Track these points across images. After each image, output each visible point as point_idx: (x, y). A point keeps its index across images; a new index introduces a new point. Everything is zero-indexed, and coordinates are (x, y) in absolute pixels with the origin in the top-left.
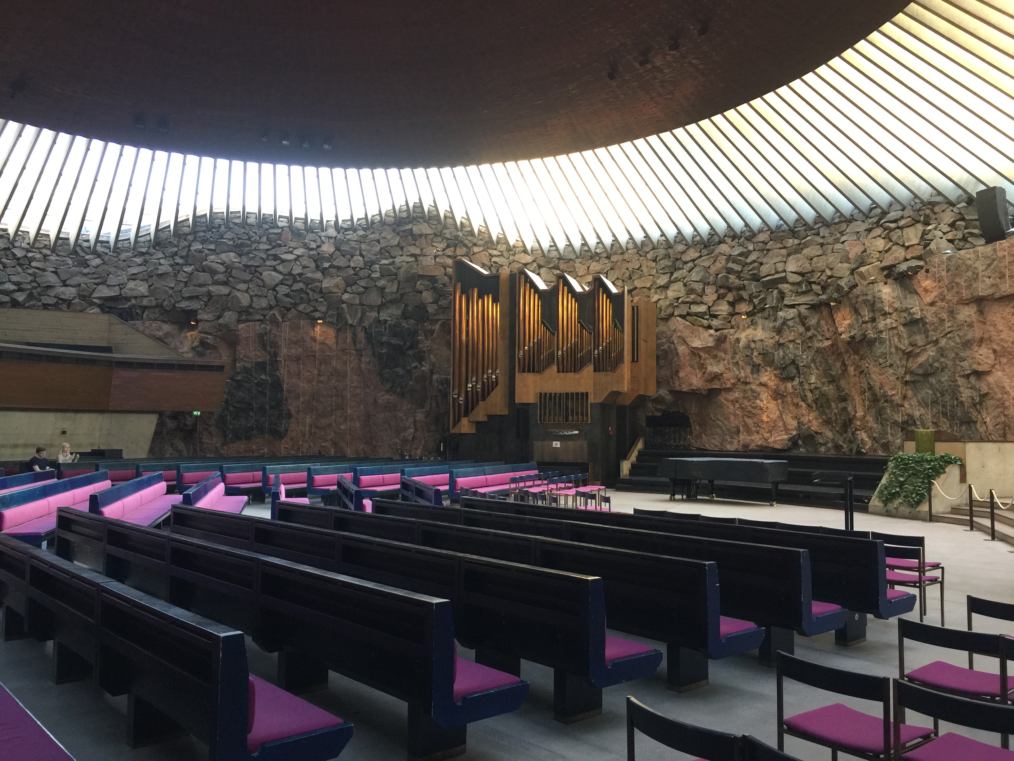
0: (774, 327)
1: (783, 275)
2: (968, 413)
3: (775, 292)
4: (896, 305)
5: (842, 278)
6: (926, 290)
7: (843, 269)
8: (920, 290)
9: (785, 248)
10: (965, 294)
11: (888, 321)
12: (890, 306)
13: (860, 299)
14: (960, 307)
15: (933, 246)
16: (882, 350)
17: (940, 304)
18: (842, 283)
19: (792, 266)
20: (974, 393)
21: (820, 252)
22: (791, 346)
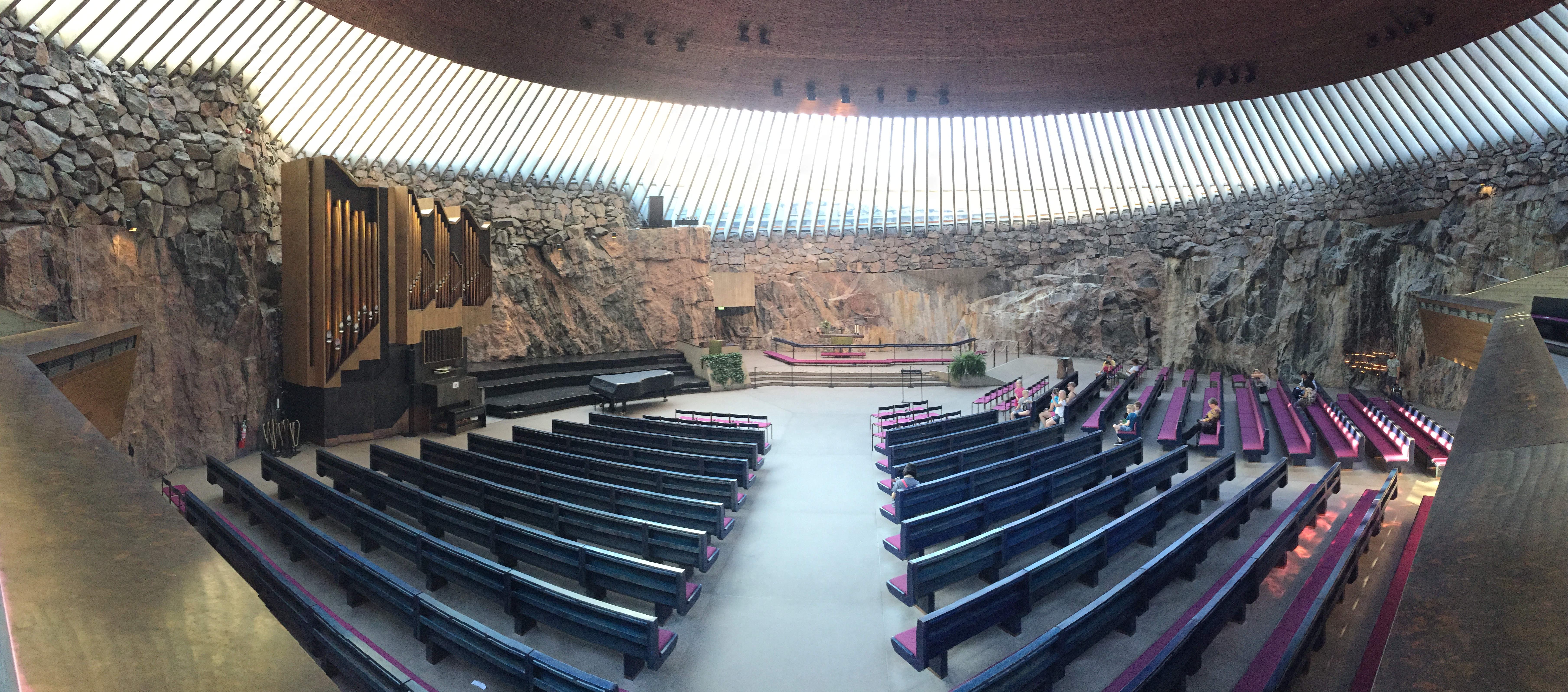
0: (505, 261)
1: (509, 219)
2: (641, 324)
3: (505, 232)
4: (596, 256)
5: (558, 231)
6: (612, 249)
7: (557, 224)
8: (605, 247)
9: (507, 197)
10: (641, 255)
11: (591, 265)
12: (592, 255)
13: (574, 248)
14: (636, 262)
15: (617, 221)
16: (588, 284)
17: (624, 259)
18: (562, 234)
19: (515, 213)
20: (645, 313)
21: (533, 206)
22: (521, 277)
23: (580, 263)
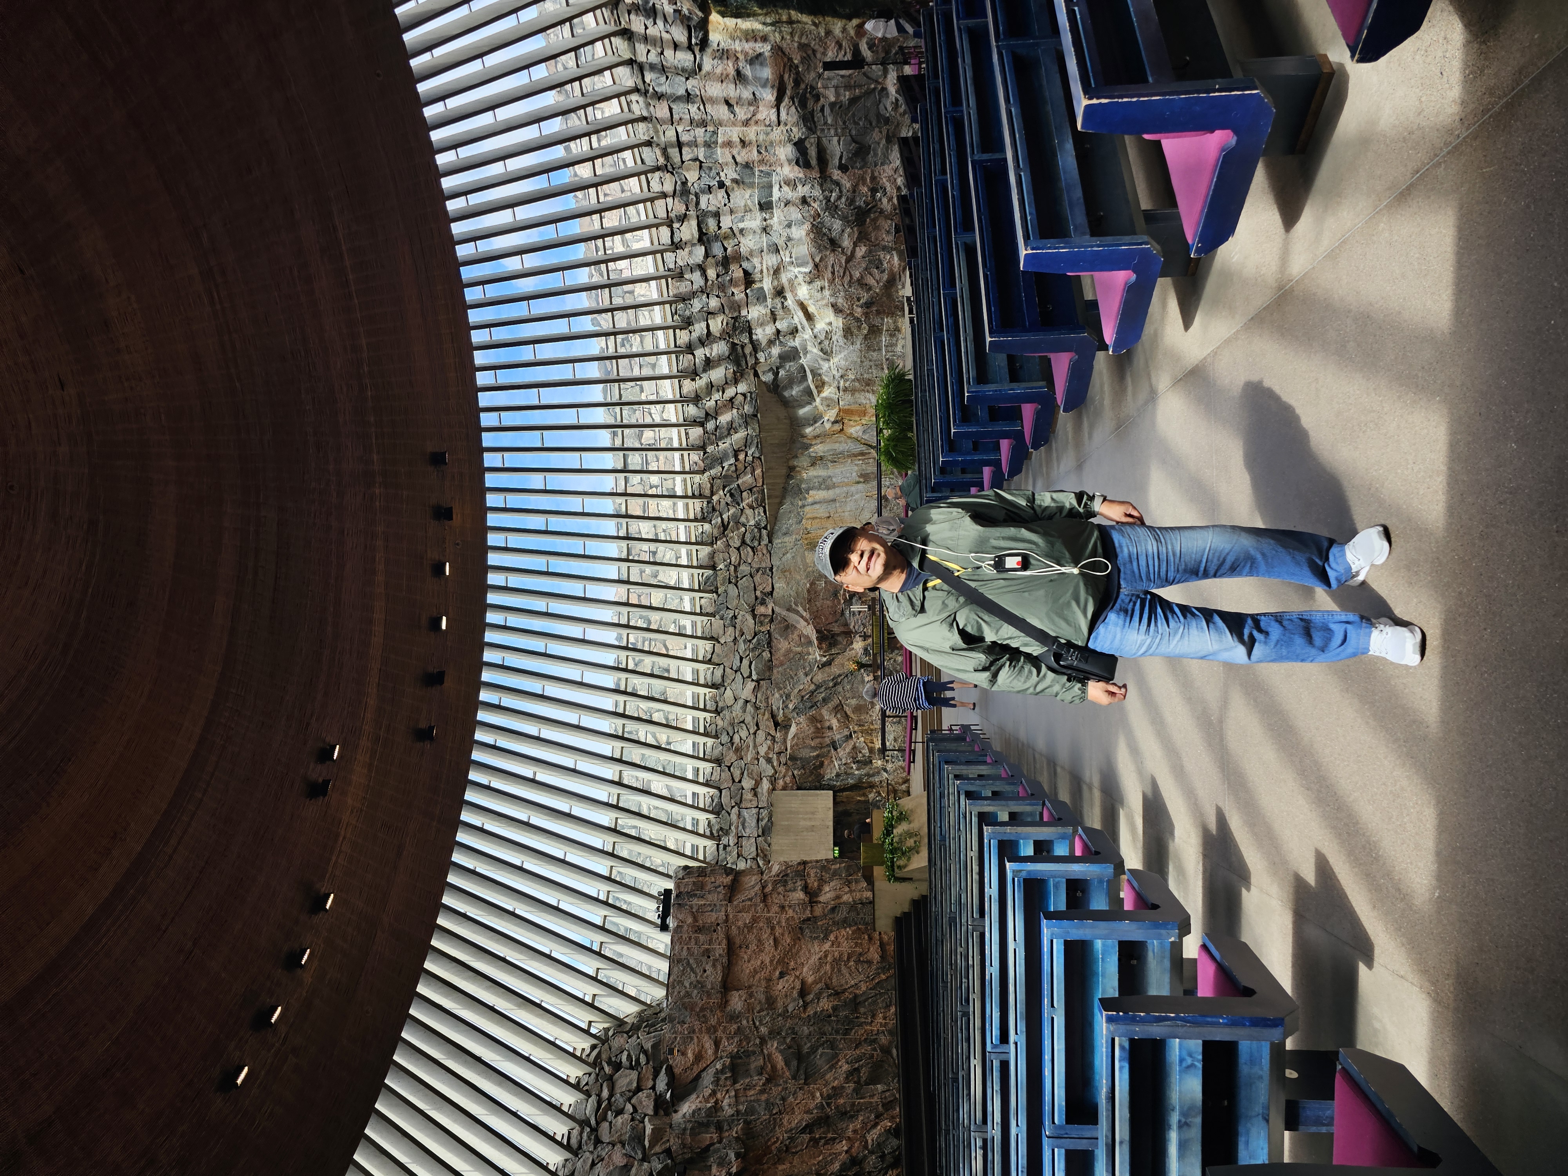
2: (845, 1002)
4: (708, 1092)
6: (699, 1057)
11: (726, 1103)
12: (707, 1101)
13: (689, 1141)
14: (729, 1008)
16: (761, 1110)
17: (719, 1033)
20: (825, 995)
23: (719, 1128)
